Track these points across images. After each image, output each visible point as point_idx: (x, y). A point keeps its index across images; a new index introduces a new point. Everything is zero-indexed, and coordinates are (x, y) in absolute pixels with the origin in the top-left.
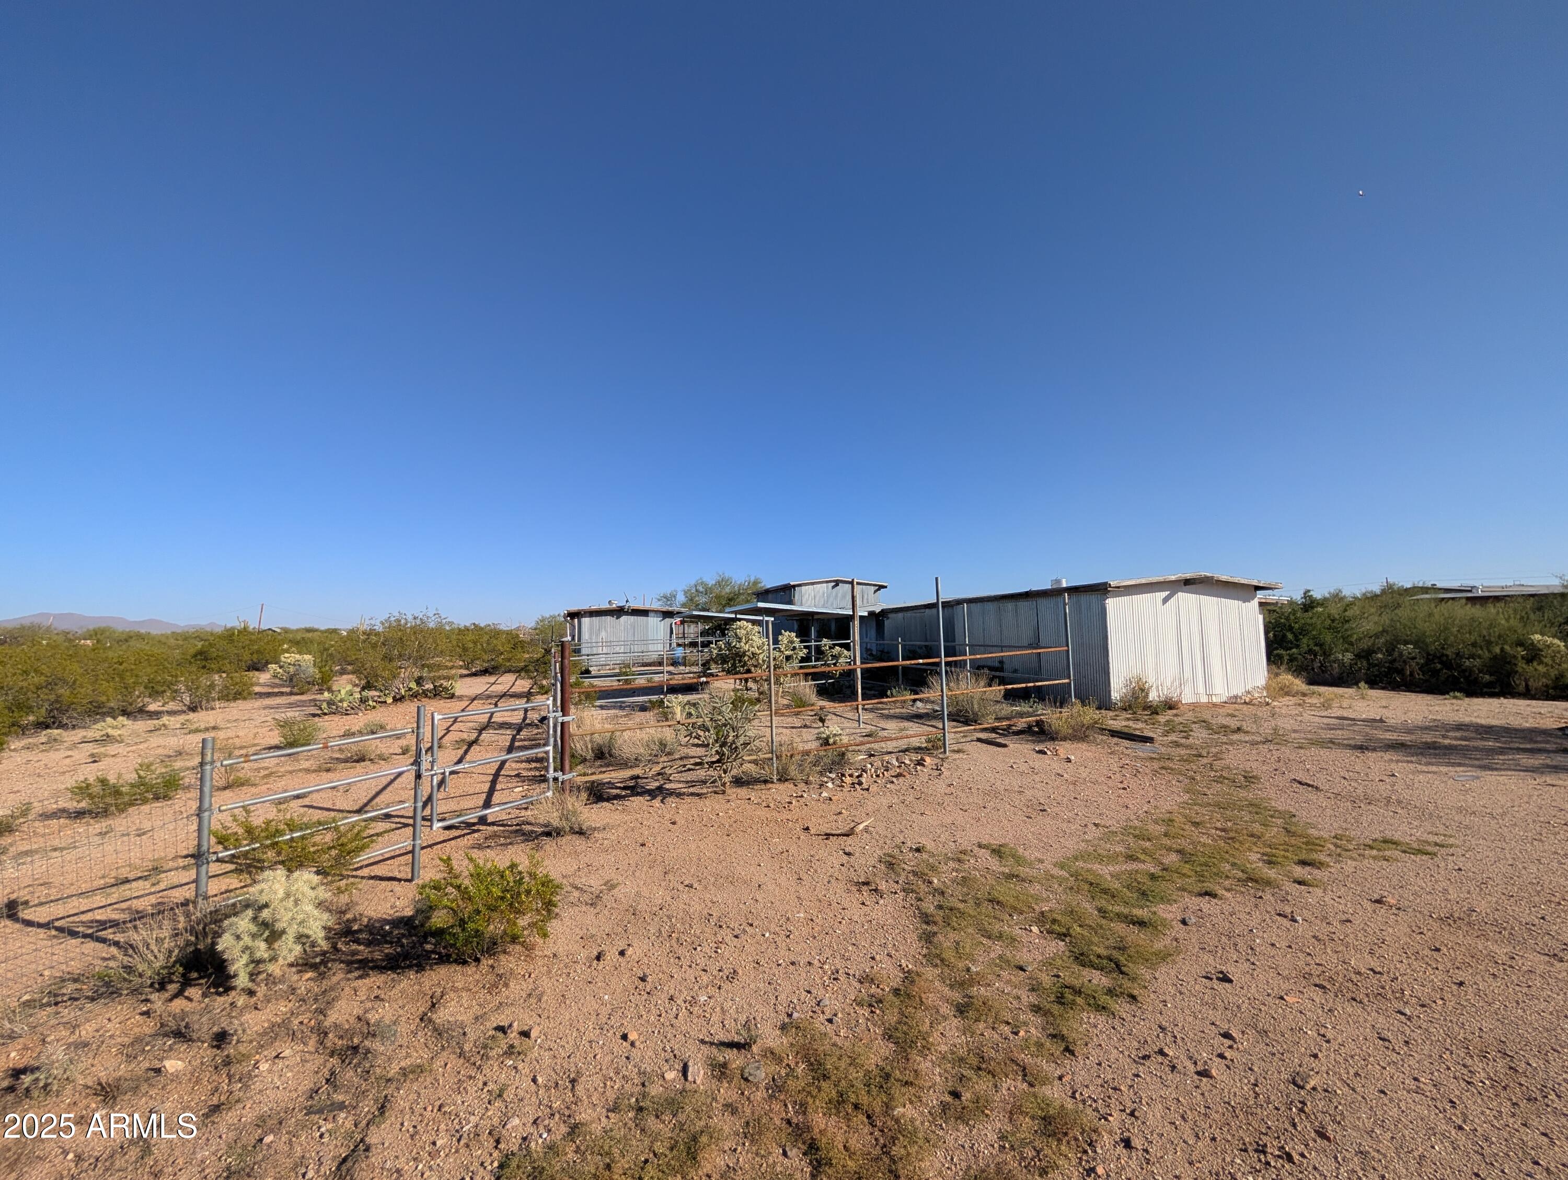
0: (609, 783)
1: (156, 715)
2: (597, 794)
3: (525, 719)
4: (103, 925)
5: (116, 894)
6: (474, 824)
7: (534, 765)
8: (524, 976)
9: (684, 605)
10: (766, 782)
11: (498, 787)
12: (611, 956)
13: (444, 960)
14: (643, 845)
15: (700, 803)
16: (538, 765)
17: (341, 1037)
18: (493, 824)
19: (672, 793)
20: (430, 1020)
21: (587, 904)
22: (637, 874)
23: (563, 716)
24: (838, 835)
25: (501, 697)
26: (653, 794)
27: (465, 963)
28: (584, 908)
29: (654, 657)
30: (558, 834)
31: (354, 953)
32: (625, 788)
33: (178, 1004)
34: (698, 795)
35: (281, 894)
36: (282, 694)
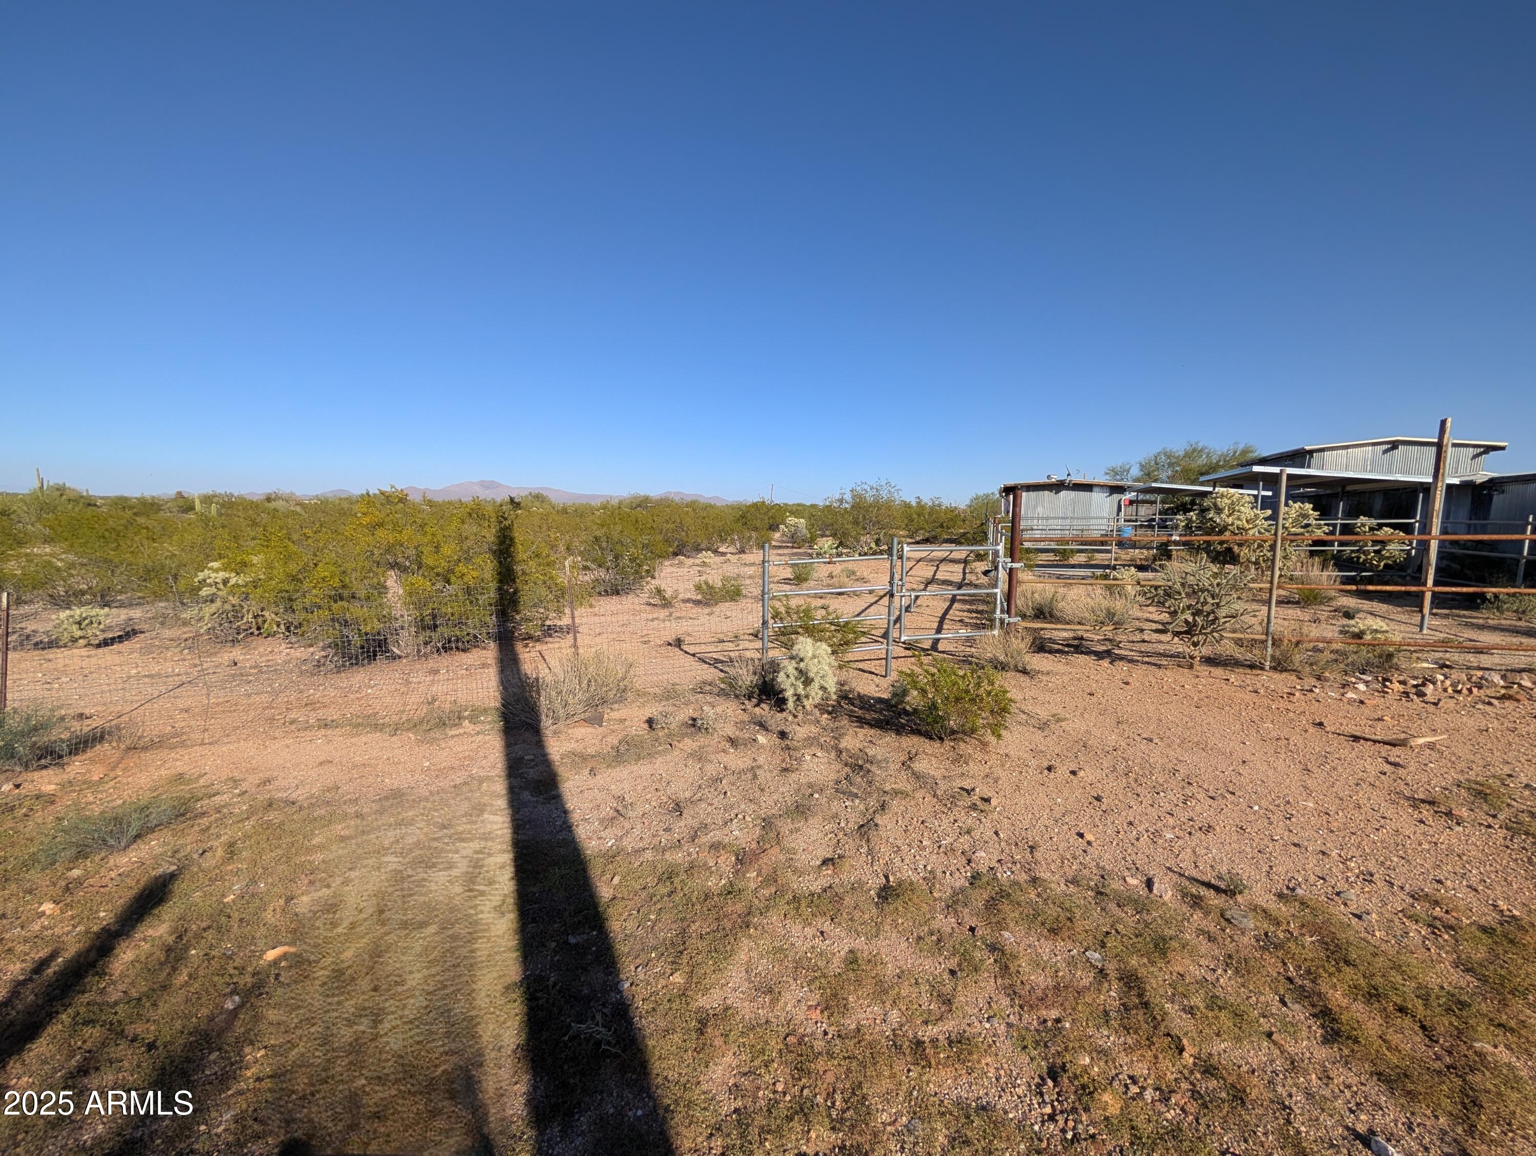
0: (1050, 639)
1: (723, 554)
2: (1041, 646)
3: (964, 579)
4: (717, 661)
5: (720, 647)
6: (928, 650)
7: (975, 615)
8: (981, 761)
9: (1137, 480)
10: (1252, 667)
11: (945, 627)
12: (1062, 771)
13: (917, 732)
14: (1091, 694)
15: (1160, 673)
16: (979, 616)
17: (850, 757)
18: (943, 652)
19: (1121, 658)
20: (910, 767)
21: (1034, 727)
22: (1086, 716)
23: (1012, 562)
24: (1375, 741)
25: (941, 561)
26: (1100, 655)
27: (931, 738)
28: (1032, 729)
29: (1096, 535)
30: (1003, 668)
31: (852, 711)
32: (1068, 645)
33: (757, 710)
34: (1155, 665)
35: (810, 654)
36: (788, 547)
